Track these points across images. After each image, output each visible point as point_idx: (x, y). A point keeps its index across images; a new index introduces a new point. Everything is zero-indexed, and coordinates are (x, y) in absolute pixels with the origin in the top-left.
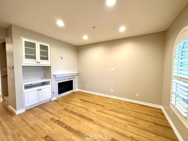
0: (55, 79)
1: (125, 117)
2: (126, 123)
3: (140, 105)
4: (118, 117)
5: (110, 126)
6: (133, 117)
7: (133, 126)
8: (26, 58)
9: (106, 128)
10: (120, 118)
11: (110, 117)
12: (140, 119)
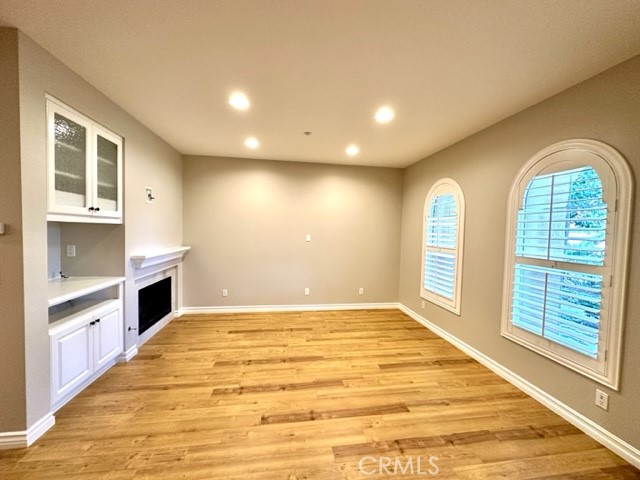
0: (135, 276)
1: (365, 334)
2: (376, 341)
3: (369, 311)
4: (356, 338)
5: (359, 353)
6: (376, 330)
7: (387, 341)
8: (56, 188)
9: (356, 358)
10: (360, 338)
11: (344, 342)
12: (386, 329)
